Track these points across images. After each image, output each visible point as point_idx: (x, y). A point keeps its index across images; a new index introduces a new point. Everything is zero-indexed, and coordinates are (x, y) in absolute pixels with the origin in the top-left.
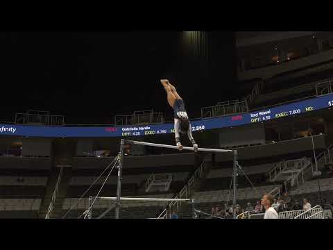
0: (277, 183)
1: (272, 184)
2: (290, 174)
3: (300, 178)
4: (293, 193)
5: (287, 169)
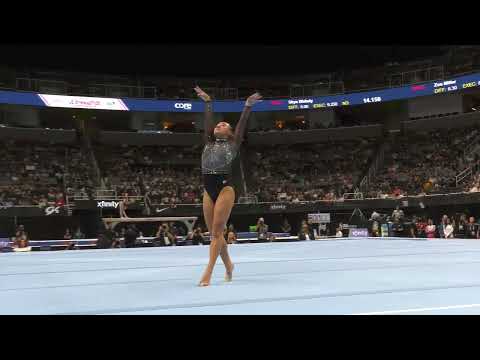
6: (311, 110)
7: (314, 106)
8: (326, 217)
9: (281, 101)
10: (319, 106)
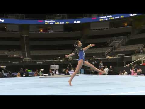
0: (111, 46)
1: (110, 47)
2: (116, 42)
3: (119, 45)
4: (116, 51)
5: (116, 40)
6: (54, 25)
7: (55, 23)
8: (57, 67)
9: (42, 21)
10: (57, 23)
